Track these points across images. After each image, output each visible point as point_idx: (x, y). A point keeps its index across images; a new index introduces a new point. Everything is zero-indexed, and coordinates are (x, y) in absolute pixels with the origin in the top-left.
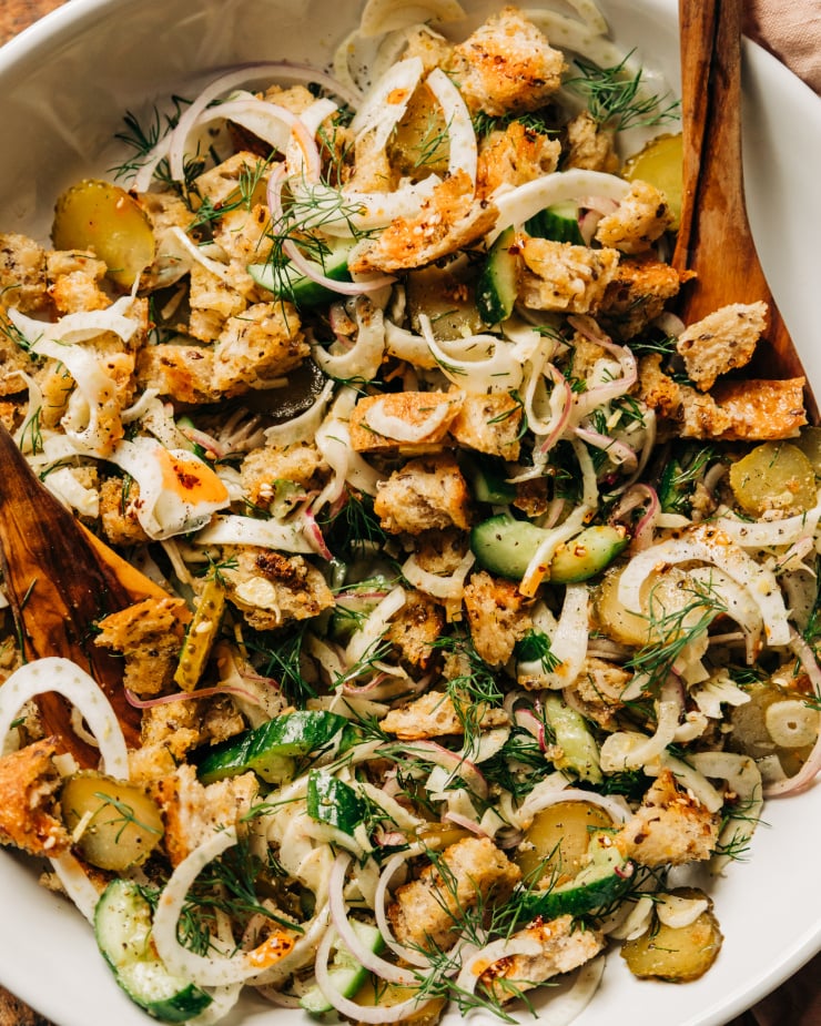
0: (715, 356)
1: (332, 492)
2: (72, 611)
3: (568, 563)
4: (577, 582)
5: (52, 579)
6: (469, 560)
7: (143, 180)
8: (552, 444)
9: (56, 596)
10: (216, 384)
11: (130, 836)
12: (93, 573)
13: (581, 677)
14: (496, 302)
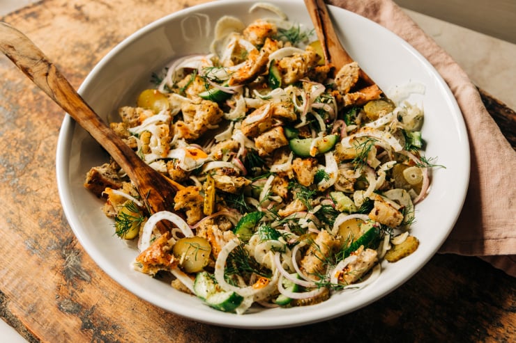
0: (347, 81)
1: (241, 151)
2: (164, 199)
3: (323, 146)
4: (328, 152)
5: (155, 189)
6: (291, 156)
7: (161, 89)
8: (306, 114)
9: (158, 194)
10: (196, 128)
11: (200, 255)
12: (169, 187)
13: (339, 176)
14: (276, 80)
